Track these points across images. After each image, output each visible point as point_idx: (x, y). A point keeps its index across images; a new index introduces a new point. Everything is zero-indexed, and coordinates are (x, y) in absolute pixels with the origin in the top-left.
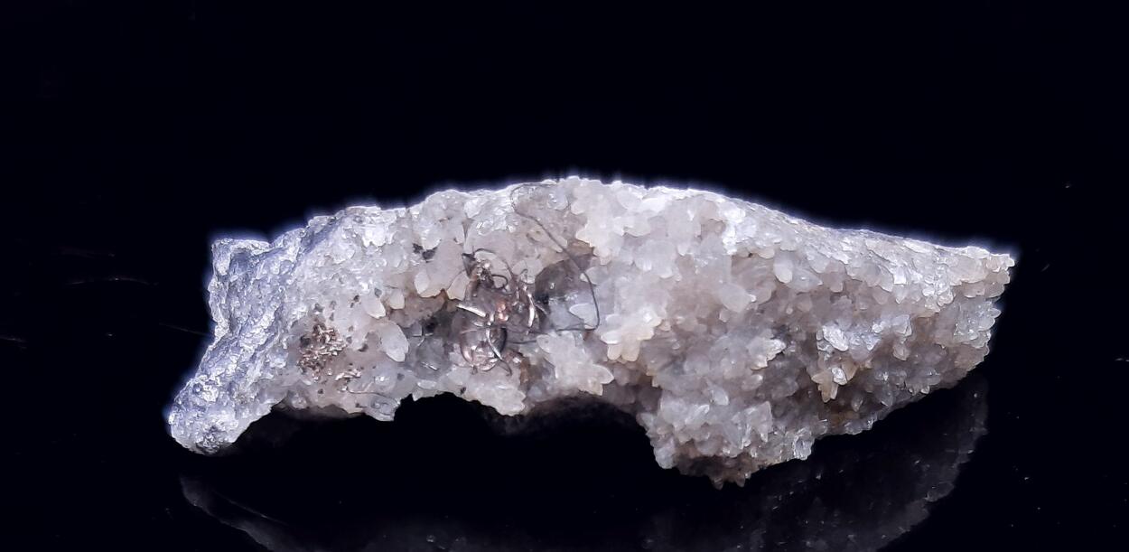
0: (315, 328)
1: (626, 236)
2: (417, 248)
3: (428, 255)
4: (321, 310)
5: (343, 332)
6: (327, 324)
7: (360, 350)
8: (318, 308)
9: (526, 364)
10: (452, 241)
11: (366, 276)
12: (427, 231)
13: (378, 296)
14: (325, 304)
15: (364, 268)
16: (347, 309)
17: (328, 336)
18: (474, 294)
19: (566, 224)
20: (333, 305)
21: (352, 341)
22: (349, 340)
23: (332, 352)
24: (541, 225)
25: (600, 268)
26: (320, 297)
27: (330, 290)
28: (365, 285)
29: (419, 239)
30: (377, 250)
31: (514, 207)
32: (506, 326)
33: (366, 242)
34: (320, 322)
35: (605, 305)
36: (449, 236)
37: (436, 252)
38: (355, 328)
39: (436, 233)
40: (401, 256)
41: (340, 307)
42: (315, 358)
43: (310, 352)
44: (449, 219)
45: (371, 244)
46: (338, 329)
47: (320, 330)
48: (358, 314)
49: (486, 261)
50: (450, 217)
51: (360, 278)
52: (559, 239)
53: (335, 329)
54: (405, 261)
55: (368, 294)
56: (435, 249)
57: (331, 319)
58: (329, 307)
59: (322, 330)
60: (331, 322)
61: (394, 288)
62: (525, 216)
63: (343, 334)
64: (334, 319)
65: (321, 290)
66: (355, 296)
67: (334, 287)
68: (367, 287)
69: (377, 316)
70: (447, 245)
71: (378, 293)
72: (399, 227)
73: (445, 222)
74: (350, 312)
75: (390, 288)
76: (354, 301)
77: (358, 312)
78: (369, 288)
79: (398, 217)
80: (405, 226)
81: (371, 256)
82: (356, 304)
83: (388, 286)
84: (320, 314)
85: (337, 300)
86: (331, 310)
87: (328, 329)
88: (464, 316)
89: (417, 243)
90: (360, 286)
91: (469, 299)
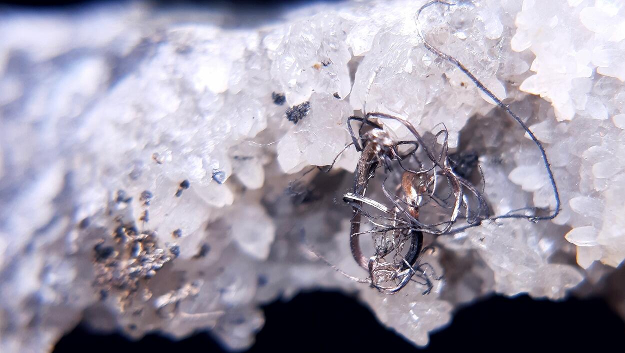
0: (119, 234)
1: (597, 76)
2: (279, 99)
3: (297, 115)
4: (128, 201)
5: (164, 237)
6: (139, 226)
7: (197, 257)
8: (122, 198)
9: (447, 258)
10: (333, 98)
11: (199, 149)
12: (293, 82)
13: (219, 182)
14: (134, 192)
15: (195, 131)
16: (170, 201)
17: (140, 245)
18: (369, 176)
19: (502, 59)
20: (148, 197)
21: (180, 249)
22: (175, 251)
23: (146, 269)
24: (465, 71)
25: (554, 122)
26: (124, 180)
27: (140, 172)
28: (198, 162)
29: (280, 87)
30: (217, 99)
31: (422, 38)
32: (420, 228)
33: (199, 87)
34: (125, 221)
35: (566, 177)
36: (327, 88)
37: (308, 110)
38: (184, 234)
39: (306, 83)
40: (253, 118)
41: (158, 200)
42: (122, 274)
43: (112, 265)
44: (325, 65)
45: (206, 90)
46: (156, 233)
47: (126, 234)
48: (188, 205)
49: (386, 135)
50: (326, 63)
51: (189, 150)
52: (493, 86)
53: (152, 233)
54: (260, 115)
55: (203, 178)
56: (306, 105)
57: (144, 219)
58: (141, 199)
59: (129, 234)
60: (145, 223)
61: (245, 158)
62: (440, 55)
63: (164, 241)
64: (150, 216)
65: (128, 166)
66: (182, 180)
67: (147, 166)
68: (202, 166)
69: (220, 204)
70: (324, 103)
71: (218, 176)
72: (247, 68)
73: (320, 69)
74: (175, 205)
75: (240, 159)
76: (181, 188)
77: (188, 201)
78: (203, 167)
79: (246, 50)
80: (256, 67)
81: (208, 112)
82: (185, 191)
83: (236, 157)
84: (126, 209)
85: (152, 188)
86: (143, 205)
87: (139, 233)
88: (356, 209)
89: (277, 92)
90: (189, 163)
91: (362, 182)
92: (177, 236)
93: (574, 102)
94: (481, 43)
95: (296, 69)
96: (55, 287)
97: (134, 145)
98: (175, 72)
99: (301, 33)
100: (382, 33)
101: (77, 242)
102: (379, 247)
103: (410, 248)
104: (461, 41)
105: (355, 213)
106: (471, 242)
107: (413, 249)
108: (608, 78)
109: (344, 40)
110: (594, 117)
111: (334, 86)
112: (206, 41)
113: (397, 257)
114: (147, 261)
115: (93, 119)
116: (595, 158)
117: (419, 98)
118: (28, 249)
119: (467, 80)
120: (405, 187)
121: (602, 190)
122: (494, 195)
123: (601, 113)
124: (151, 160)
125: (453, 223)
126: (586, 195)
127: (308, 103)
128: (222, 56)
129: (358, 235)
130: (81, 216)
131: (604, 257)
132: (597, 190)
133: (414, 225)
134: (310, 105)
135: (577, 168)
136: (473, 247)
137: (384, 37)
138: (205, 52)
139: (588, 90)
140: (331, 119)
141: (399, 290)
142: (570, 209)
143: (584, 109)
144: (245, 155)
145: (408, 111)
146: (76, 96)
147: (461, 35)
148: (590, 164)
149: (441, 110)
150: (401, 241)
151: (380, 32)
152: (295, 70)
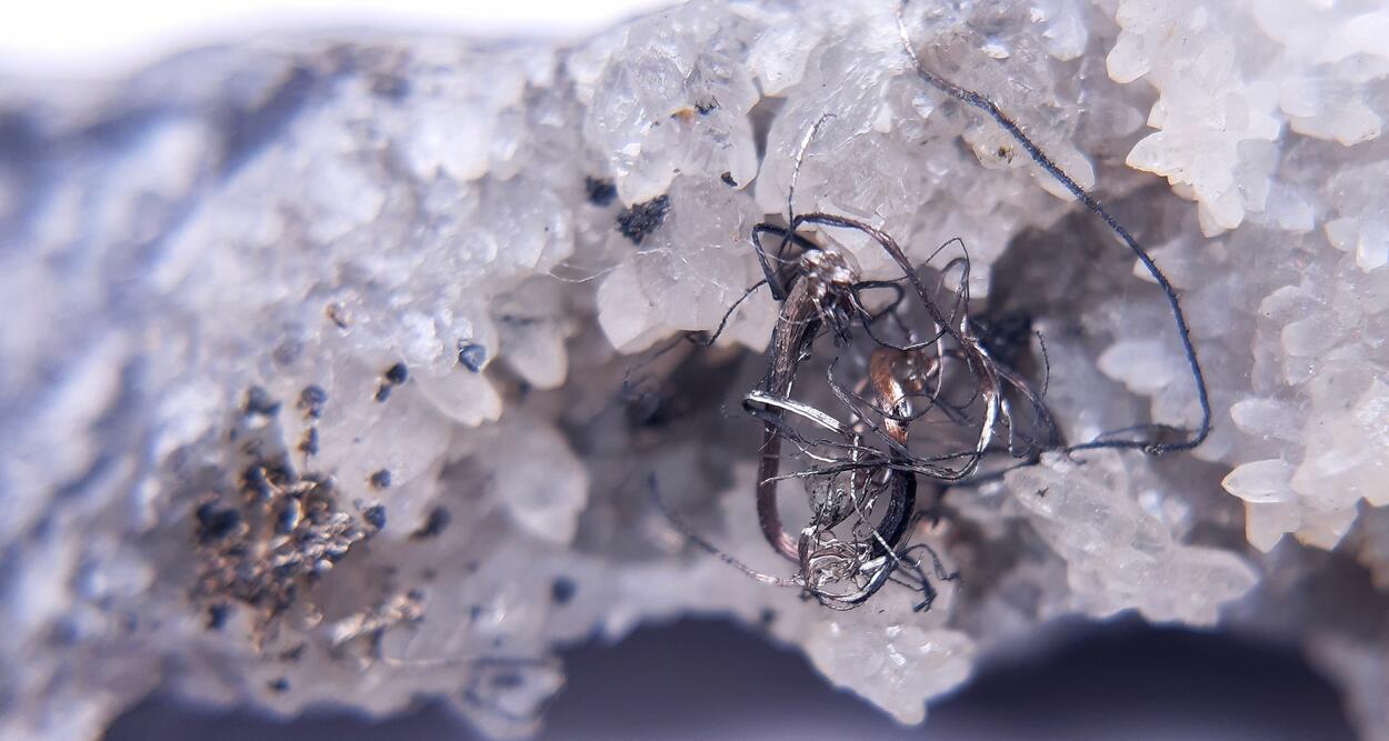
0: (251, 479)
2: (600, 192)
3: (641, 223)
5: (352, 487)
6: (296, 463)
7: (419, 535)
8: (259, 404)
10: (721, 183)
11: (429, 296)
12: (632, 149)
13: (472, 368)
14: (284, 389)
15: (418, 260)
16: (364, 410)
17: (297, 504)
18: (799, 355)
19: (1085, 104)
20: (315, 400)
21: (388, 514)
22: (376, 517)
23: (313, 557)
24: (1008, 124)
25: (1200, 241)
26: (262, 365)
27: (300, 347)
28: (424, 327)
29: (603, 163)
30: (463, 194)
31: (913, 55)
32: (910, 463)
33: (423, 166)
34: (267, 452)
35: (1223, 360)
36: (707, 163)
37: (664, 213)
38: (397, 479)
39: (662, 154)
40: (547, 229)
41: (338, 406)
42: (257, 571)
43: (235, 552)
44: (702, 111)
45: (440, 173)
46: (334, 479)
47: (268, 481)
48: (404, 419)
49: (838, 261)
50: (706, 107)
51: (407, 299)
52: (1066, 160)
53: (324, 479)
54: (560, 227)
55: (437, 360)
56: (661, 202)
57: (309, 447)
58: (300, 405)
59: (275, 481)
60: (309, 457)
61: (526, 322)
62: (952, 92)
63: (352, 496)
64: (320, 443)
65: (269, 338)
66: (389, 364)
67: (313, 333)
68: (433, 333)
69: (473, 420)
70: (702, 193)
71: (470, 355)
72: (531, 124)
73: (692, 120)
74: (374, 419)
75: (515, 324)
76: (387, 382)
77: (404, 410)
78: (438, 335)
79: (528, 86)
80: (552, 119)
81: (444, 219)
82: (397, 389)
83: (507, 319)
84: (267, 427)
85: (327, 383)
86: (306, 417)
87: (297, 479)
88: (771, 426)
89: (597, 176)
90: (407, 329)
91: (784, 368)
92: (380, 485)
93: (1243, 192)
94: (1041, 67)
95: (639, 120)
96: (105, 603)
97: (280, 291)
98: (371, 133)
99: (652, 42)
100: (827, 47)
101: (156, 504)
102: (821, 506)
103: (889, 510)
104: (997, 64)
105: (769, 435)
106: (1017, 503)
107: (895, 510)
108: (1313, 141)
109: (743, 61)
110: (1285, 225)
111: (723, 160)
112: (440, 70)
113: (860, 527)
114: (314, 540)
115: (188, 244)
116: (1286, 315)
117: (908, 186)
118: (40, 530)
119: (1012, 144)
120: (878, 379)
121: (1302, 381)
122: (1068, 401)
123: (1300, 217)
124: (323, 319)
125: (980, 455)
126: (1265, 396)
127: (665, 197)
128: (475, 100)
129: (775, 481)
130: (166, 445)
131: (1305, 526)
132: (1291, 384)
133: (898, 457)
134: (670, 201)
135: (1247, 339)
136: (1023, 514)
137: (830, 56)
138: (437, 93)
139: (1272, 168)
140: (718, 226)
141: (863, 599)
142: (1232, 425)
143: (1263, 207)
144: (527, 314)
145: (883, 209)
146: (147, 201)
147: (995, 49)
148: (1276, 326)
149: (952, 219)
150: (868, 494)
151: (820, 44)
152: (636, 124)
